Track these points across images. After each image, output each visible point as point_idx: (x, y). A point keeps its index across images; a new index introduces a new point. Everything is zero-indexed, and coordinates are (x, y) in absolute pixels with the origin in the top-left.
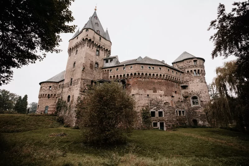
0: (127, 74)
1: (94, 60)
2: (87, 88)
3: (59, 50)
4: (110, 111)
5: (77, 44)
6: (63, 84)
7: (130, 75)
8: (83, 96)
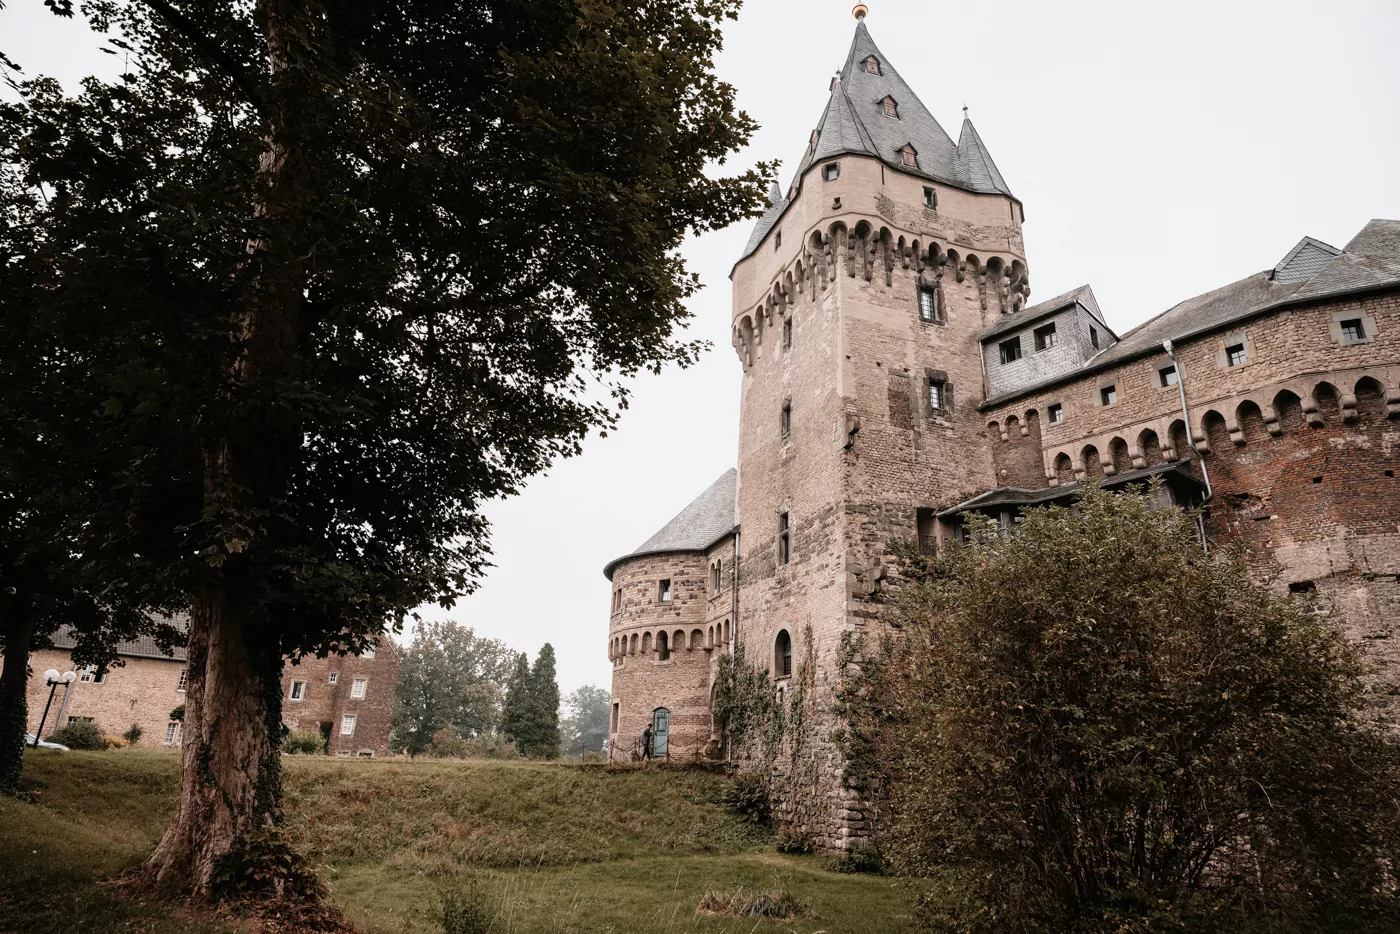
0: (1199, 414)
1: (910, 361)
2: (893, 571)
3: (695, 347)
4: (1118, 736)
5: (780, 279)
6: (736, 561)
7: (1231, 422)
8: (875, 630)
